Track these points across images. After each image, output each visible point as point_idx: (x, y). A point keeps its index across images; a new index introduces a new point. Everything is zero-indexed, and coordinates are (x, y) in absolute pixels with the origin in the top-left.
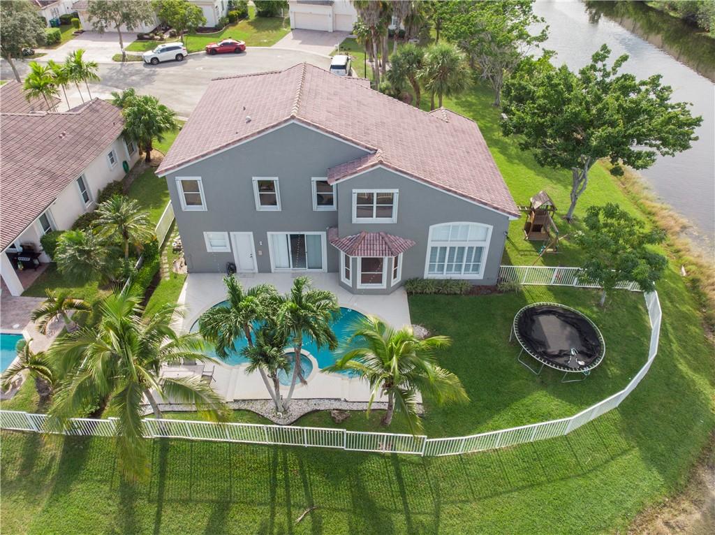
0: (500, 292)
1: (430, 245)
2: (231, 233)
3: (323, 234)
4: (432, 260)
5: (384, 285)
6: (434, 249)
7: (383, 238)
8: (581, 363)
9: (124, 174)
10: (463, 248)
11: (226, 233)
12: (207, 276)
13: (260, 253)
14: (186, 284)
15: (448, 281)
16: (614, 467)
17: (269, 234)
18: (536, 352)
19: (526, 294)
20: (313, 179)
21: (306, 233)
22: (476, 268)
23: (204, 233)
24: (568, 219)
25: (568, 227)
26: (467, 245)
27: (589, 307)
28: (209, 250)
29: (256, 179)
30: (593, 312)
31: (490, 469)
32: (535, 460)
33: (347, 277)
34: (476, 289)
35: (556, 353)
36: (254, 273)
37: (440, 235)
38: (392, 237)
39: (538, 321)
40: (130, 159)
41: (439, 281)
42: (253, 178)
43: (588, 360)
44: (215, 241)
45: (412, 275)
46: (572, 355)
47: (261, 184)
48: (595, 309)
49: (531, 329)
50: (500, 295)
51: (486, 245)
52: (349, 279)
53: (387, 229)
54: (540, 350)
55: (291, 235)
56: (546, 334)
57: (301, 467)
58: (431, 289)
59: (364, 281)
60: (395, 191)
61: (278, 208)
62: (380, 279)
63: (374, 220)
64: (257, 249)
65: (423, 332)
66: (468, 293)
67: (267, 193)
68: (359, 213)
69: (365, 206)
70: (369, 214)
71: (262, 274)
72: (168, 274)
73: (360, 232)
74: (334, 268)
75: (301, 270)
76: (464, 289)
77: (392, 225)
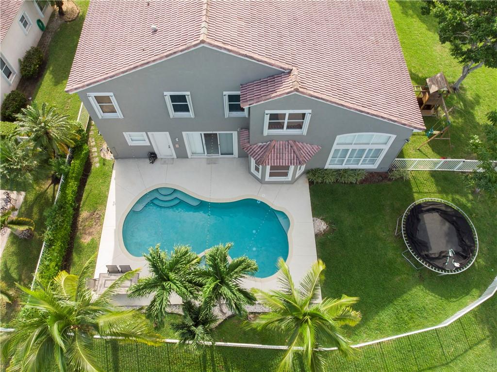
0: (390, 180)
1: (335, 147)
2: (149, 133)
3: (235, 134)
4: (334, 157)
5: (289, 178)
6: (338, 150)
7: (291, 147)
8: (457, 265)
9: (41, 33)
11: (144, 133)
12: (131, 160)
13: (177, 146)
14: (114, 172)
15: (346, 171)
16: (471, 356)
17: (184, 133)
18: (419, 255)
19: (412, 181)
20: (225, 93)
21: (218, 132)
22: (372, 161)
23: (124, 133)
24: (455, 89)
25: (454, 99)
26: (368, 148)
27: (465, 195)
28: (130, 144)
29: (167, 94)
30: (468, 201)
31: (374, 361)
32: (409, 351)
33: (257, 169)
34: (369, 176)
35: (437, 256)
36: (173, 159)
37: (343, 141)
38: (301, 145)
39: (423, 218)
40: (43, 16)
42: (165, 93)
43: (463, 261)
44: (135, 139)
46: (450, 257)
47: (174, 98)
48: (471, 197)
49: (417, 229)
50: (390, 183)
51: (386, 148)
52: (258, 172)
53: (296, 138)
54: (424, 253)
55: (205, 134)
56: (429, 233)
57: (226, 363)
58: (330, 180)
59: (271, 175)
60: (308, 112)
61: (191, 114)
62: (286, 174)
63: (285, 131)
64: (174, 143)
65: (323, 226)
66: (362, 182)
67: (180, 104)
68: (272, 126)
69: (276, 122)
70: (280, 126)
71: (178, 159)
72: (97, 160)
73: (271, 138)
74: (244, 155)
75: (214, 156)
76: (359, 179)
77: (301, 136)
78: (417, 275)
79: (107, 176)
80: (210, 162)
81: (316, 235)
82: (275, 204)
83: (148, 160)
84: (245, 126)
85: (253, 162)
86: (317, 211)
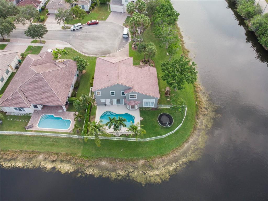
1: (144, 102)
2: (106, 99)
3: (123, 99)
4: (144, 104)
5: (135, 109)
6: (144, 103)
7: (134, 102)
8: (168, 125)
9: (77, 77)
10: (150, 103)
12: (101, 106)
17: (113, 99)
20: (121, 91)
21: (120, 99)
22: (153, 105)
23: (101, 100)
24: (175, 90)
26: (151, 102)
28: (101, 102)
33: (128, 107)
34: (153, 109)
37: (145, 101)
38: (136, 101)
40: (78, 73)
41: (146, 108)
42: (110, 92)
44: (102, 101)
45: (141, 106)
47: (112, 92)
50: (157, 110)
51: (154, 102)
53: (135, 100)
55: (117, 99)
58: (144, 109)
59: (131, 108)
60: (137, 95)
61: (115, 95)
62: (134, 108)
63: (133, 99)
64: (111, 101)
65: (142, 119)
66: (151, 110)
67: (113, 93)
68: (130, 97)
69: (131, 97)
70: (132, 97)
71: (111, 106)
72: (93, 106)
73: (130, 100)
74: (125, 104)
75: (119, 105)
76: (150, 109)
77: (136, 99)
78: (161, 128)
79: (96, 109)
80: (118, 106)
81: (140, 120)
82: (132, 115)
83: (104, 106)
84: (125, 98)
85: (127, 105)
86: (141, 116)
